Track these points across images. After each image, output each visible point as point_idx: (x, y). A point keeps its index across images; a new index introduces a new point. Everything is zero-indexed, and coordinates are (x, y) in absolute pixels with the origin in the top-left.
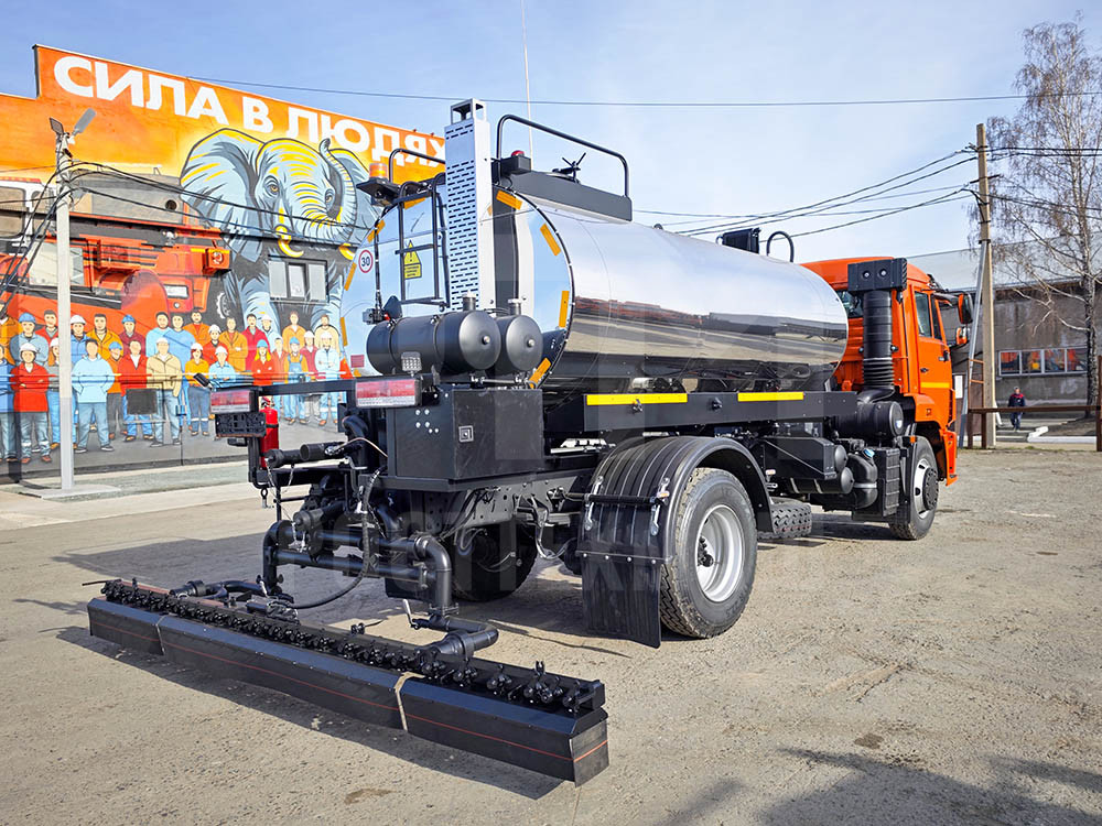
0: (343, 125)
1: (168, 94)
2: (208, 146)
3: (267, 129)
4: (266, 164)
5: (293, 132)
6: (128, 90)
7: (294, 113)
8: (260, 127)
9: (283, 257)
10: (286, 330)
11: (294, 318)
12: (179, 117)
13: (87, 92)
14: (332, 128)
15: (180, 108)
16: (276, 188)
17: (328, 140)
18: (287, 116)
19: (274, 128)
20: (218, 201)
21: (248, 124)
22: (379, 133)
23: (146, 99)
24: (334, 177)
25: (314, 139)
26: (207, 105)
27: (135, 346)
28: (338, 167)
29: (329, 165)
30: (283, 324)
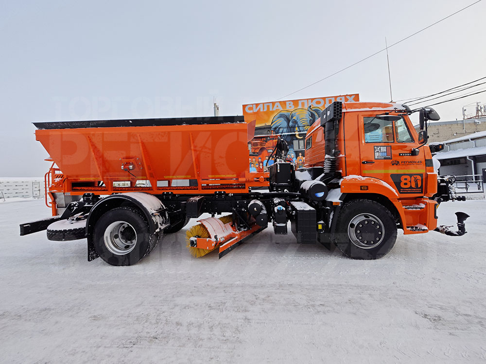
0: (314, 101)
1: (268, 107)
2: (278, 116)
3: (292, 108)
4: (292, 117)
5: (300, 106)
6: (260, 109)
7: (300, 102)
8: (291, 108)
9: (297, 139)
10: (298, 158)
11: (300, 154)
12: (271, 111)
13: (251, 111)
14: (312, 102)
15: (271, 109)
16: (295, 122)
17: (310, 106)
18: (298, 103)
19: (294, 108)
20: (280, 128)
21: (288, 108)
22: (327, 100)
23: (264, 109)
24: (312, 115)
25: (306, 107)
26: (277, 106)
27: (261, 164)
28: (314, 112)
29: (311, 112)
30: (297, 156)
